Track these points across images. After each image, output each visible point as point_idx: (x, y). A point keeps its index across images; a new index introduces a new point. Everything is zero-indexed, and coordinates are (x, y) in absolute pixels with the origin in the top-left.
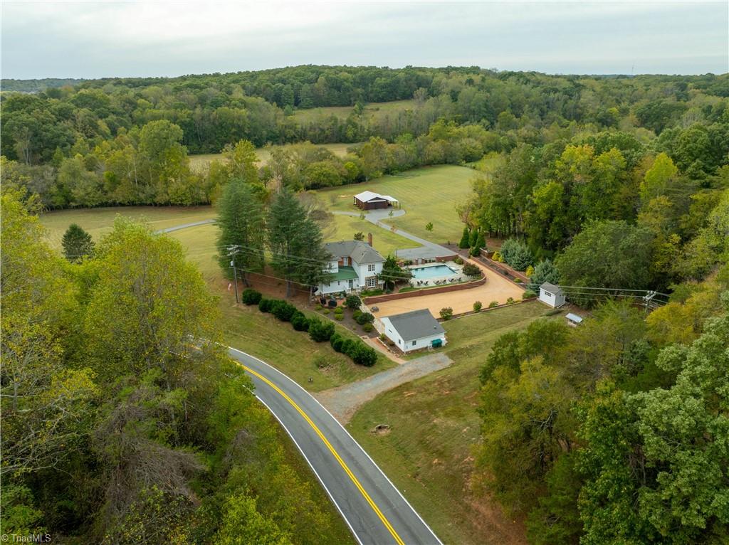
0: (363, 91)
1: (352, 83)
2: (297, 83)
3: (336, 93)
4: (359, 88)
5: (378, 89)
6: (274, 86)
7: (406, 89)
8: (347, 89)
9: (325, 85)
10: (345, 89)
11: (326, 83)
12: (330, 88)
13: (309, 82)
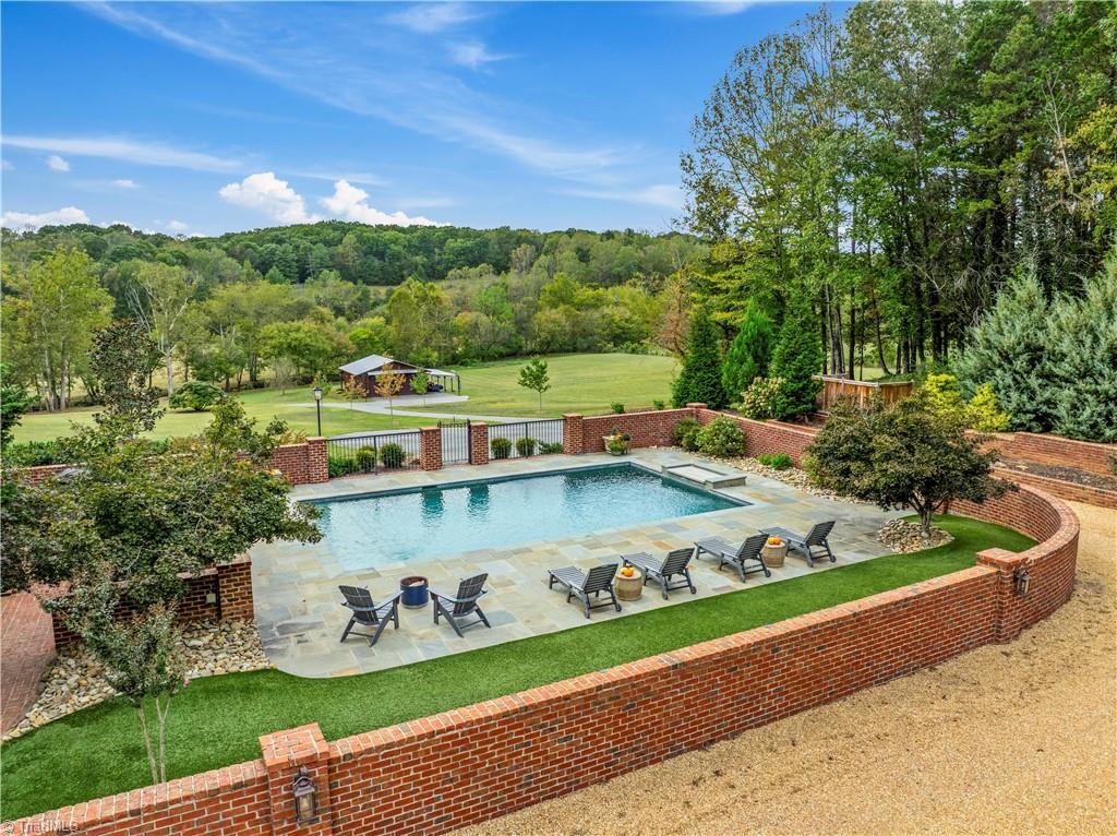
0: (425, 259)
1: (405, 247)
2: (305, 243)
3: (377, 263)
4: (417, 255)
5: (451, 256)
6: (261, 249)
7: (500, 257)
8: (396, 257)
9: (356, 249)
10: (393, 255)
11: (358, 244)
12: (365, 255)
13: (328, 243)
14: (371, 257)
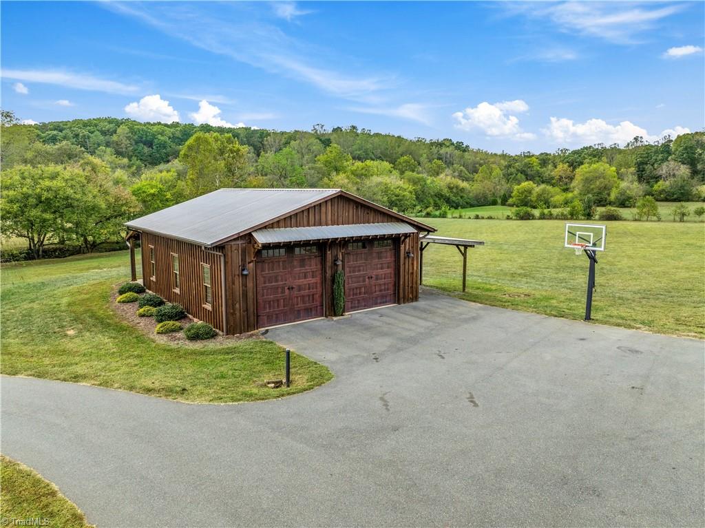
1: (170, 138)
8: (162, 145)
9: (128, 138)
10: (160, 144)
11: (130, 134)
12: (137, 143)
13: (104, 133)
14: (142, 145)
